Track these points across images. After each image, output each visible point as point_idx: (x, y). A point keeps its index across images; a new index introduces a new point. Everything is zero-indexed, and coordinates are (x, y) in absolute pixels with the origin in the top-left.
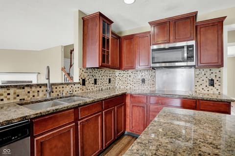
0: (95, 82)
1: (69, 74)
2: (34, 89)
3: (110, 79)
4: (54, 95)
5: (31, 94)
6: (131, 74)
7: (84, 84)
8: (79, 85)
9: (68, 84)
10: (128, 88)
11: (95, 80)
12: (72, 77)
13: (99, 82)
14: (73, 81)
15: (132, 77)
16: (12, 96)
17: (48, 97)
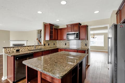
0: (49, 45)
1: (39, 41)
2: (31, 47)
3: (54, 44)
4: (36, 49)
5: (31, 48)
6: (62, 42)
7: (45, 45)
8: (43, 46)
9: (40, 45)
10: (61, 47)
11: (49, 44)
12: (41, 42)
13: (50, 45)
14: (41, 44)
15: (62, 43)
16: (26, 49)
17: (35, 49)
